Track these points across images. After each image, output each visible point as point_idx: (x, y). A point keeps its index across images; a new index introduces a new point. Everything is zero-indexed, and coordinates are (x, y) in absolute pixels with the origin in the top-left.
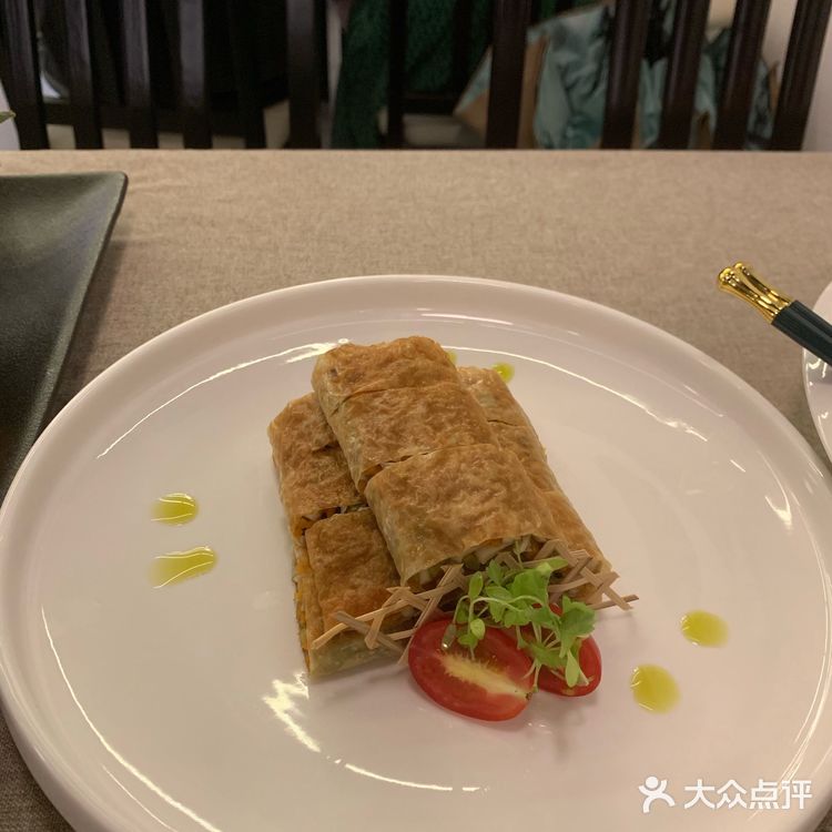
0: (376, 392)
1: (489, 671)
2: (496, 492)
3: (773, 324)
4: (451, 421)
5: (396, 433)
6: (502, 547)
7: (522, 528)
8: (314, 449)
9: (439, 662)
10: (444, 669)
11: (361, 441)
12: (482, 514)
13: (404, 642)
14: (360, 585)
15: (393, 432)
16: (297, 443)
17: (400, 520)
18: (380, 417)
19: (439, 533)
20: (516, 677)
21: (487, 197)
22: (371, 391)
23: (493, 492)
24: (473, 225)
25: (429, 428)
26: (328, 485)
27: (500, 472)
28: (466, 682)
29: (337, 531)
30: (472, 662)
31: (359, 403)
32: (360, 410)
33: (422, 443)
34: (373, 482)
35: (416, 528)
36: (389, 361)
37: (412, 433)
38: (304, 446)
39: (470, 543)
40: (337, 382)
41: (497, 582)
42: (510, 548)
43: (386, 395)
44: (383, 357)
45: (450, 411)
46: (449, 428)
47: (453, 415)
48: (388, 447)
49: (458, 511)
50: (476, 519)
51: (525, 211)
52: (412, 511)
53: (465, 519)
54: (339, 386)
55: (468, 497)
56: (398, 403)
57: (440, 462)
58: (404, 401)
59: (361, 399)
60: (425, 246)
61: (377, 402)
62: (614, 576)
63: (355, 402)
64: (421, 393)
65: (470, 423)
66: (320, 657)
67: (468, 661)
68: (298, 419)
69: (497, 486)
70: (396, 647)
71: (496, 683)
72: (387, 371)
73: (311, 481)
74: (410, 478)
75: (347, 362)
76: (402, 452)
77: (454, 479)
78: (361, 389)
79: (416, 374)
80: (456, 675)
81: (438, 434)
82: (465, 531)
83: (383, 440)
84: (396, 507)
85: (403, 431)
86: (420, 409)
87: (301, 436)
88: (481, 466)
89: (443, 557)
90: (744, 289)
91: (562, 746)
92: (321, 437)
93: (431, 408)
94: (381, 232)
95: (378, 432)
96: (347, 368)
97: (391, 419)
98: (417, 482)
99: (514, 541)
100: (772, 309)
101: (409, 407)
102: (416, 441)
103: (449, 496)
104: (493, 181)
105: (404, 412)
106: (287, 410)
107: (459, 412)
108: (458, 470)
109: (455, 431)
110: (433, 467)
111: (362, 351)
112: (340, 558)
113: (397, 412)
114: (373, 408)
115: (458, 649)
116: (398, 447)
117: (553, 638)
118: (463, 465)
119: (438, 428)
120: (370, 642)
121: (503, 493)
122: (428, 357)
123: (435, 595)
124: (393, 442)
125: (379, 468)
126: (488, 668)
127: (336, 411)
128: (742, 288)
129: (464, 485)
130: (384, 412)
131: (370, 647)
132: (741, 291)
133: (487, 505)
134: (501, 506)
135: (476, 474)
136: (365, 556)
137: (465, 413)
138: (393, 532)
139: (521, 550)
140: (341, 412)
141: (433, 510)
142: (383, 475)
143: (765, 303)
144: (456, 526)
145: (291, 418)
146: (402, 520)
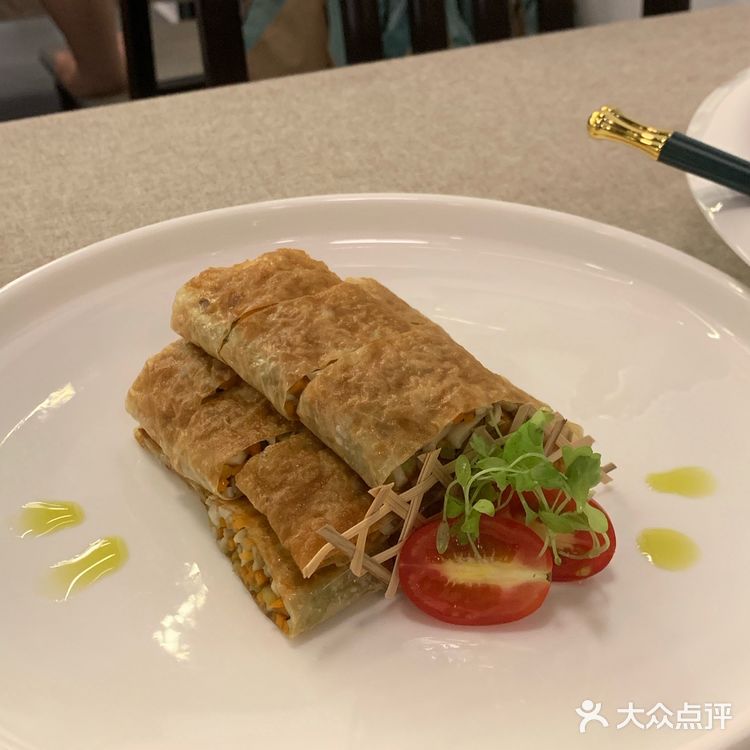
0: (269, 309)
1: (498, 563)
2: (449, 370)
3: (660, 159)
4: (365, 320)
5: (311, 341)
6: (476, 422)
7: (491, 396)
8: (203, 396)
9: (437, 573)
10: (445, 579)
11: (272, 359)
12: (444, 393)
13: (389, 565)
14: (326, 511)
15: (307, 340)
16: (178, 398)
17: (355, 422)
18: (284, 331)
19: (404, 422)
20: (529, 560)
21: (259, 132)
22: (263, 308)
23: (445, 371)
24: (255, 163)
25: (344, 330)
26: (242, 426)
27: (443, 352)
28: (475, 585)
29: (277, 464)
30: (476, 560)
31: (252, 323)
32: (257, 330)
33: (343, 346)
34: (306, 396)
35: (377, 425)
36: (265, 276)
37: (328, 338)
38: (188, 398)
39: (443, 422)
40: (212, 311)
41: (485, 455)
42: (484, 421)
43: (280, 308)
44: (257, 276)
45: (359, 311)
46: (365, 327)
47: (363, 314)
48: (308, 357)
49: (418, 397)
50: (440, 398)
51: (310, 139)
52: (364, 408)
53: (427, 402)
54: (218, 313)
55: (420, 381)
56: (299, 313)
57: (376, 354)
58: (305, 310)
59: (253, 318)
60: (207, 194)
61: (273, 318)
62: (590, 440)
63: (247, 324)
64: (318, 300)
65: (385, 318)
66: (300, 607)
67: (470, 559)
68: (168, 374)
69: (447, 365)
70: (380, 572)
71: (508, 575)
72: (269, 285)
73: (215, 430)
74: (350, 377)
75: (215, 289)
76: (326, 359)
77: (399, 367)
78: (249, 308)
79: (301, 284)
80: (461, 582)
81: (357, 335)
82: (433, 413)
83: (299, 350)
84: (345, 411)
85: (318, 338)
86: (326, 314)
87: (179, 389)
88: (421, 350)
89: (418, 446)
90: (621, 131)
91: (598, 627)
92: (207, 382)
93: (338, 312)
94: (147, 190)
95: (289, 344)
96: (220, 294)
97: (299, 330)
98: (360, 379)
99: (488, 410)
100: (656, 143)
101: (312, 315)
102: (336, 346)
103: (400, 385)
104: (260, 114)
105: (309, 321)
106: (146, 370)
107: (368, 310)
108: (399, 358)
109: (373, 328)
110: (370, 362)
111: (229, 273)
112: (290, 489)
113: (302, 321)
114: (273, 324)
115: (459, 549)
116: (318, 355)
117: (563, 497)
118: (402, 354)
119: (354, 329)
120: (356, 568)
121: (456, 369)
122: (305, 266)
123: (415, 494)
124: (312, 351)
125: (306, 380)
126: (495, 560)
127: (225, 341)
128: (618, 130)
129: (411, 371)
130: (285, 325)
131: (359, 575)
132: (618, 133)
133: (446, 383)
134: (460, 381)
135: (419, 358)
136: (319, 480)
137: (376, 310)
138: (349, 441)
139: (496, 420)
140: (233, 339)
141: (390, 402)
142: (315, 384)
143: (647, 138)
144: (421, 410)
145: (156, 377)
146: (357, 422)
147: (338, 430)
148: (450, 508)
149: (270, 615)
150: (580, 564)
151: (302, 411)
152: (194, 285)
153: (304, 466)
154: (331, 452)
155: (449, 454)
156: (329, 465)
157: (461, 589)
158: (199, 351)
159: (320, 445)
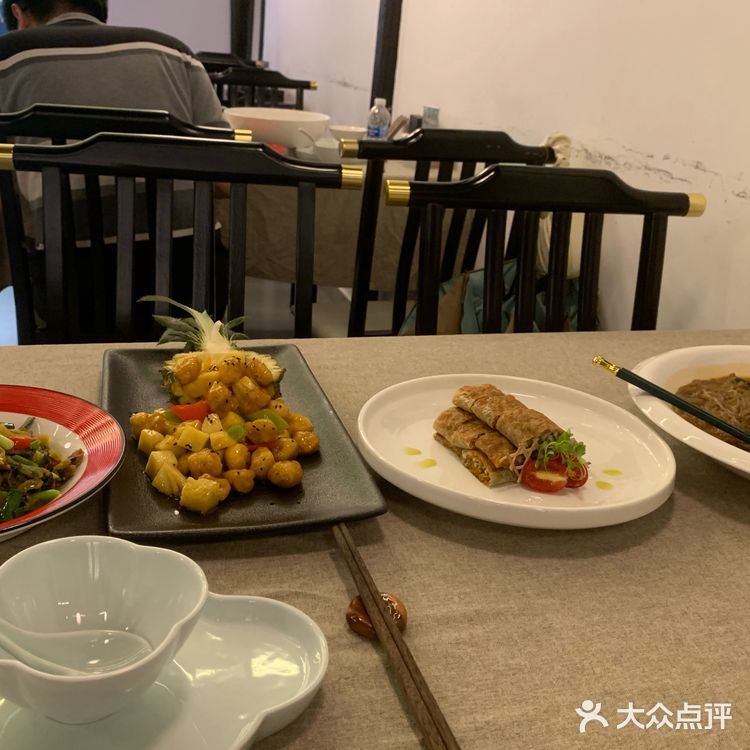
0: (486, 398)
3: (616, 375)
4: (515, 406)
6: (550, 433)
7: (554, 429)
8: (462, 422)
9: (534, 475)
10: (536, 477)
11: (488, 411)
12: (540, 425)
13: (520, 471)
15: (499, 407)
16: (453, 422)
18: (492, 404)
19: (529, 429)
20: (562, 474)
22: (484, 398)
23: (541, 420)
25: (510, 407)
29: (488, 439)
31: (481, 401)
33: (510, 410)
34: (500, 419)
35: (521, 429)
36: (484, 390)
37: (505, 407)
39: (541, 431)
40: (468, 397)
43: (490, 398)
44: (482, 389)
48: (499, 411)
49: (533, 424)
52: (518, 424)
53: (536, 426)
54: (470, 398)
56: (496, 400)
58: (498, 400)
61: (488, 400)
63: (479, 401)
64: (500, 398)
66: (494, 476)
67: (544, 472)
70: (517, 472)
71: (555, 478)
72: (485, 392)
73: (467, 430)
74: (513, 417)
75: (469, 391)
78: (480, 397)
79: (494, 394)
80: (541, 479)
82: (537, 429)
83: (497, 409)
84: (511, 425)
85: (502, 407)
86: (504, 402)
87: (454, 420)
89: (533, 437)
91: (581, 498)
92: (464, 418)
93: (507, 401)
95: (493, 407)
97: (497, 404)
100: (615, 370)
102: (508, 409)
103: (528, 420)
105: (499, 402)
110: (518, 414)
111: (473, 387)
112: (493, 445)
114: (488, 402)
115: (541, 469)
116: (503, 411)
118: (527, 415)
120: (511, 468)
123: (531, 450)
124: (501, 410)
125: (499, 416)
127: (472, 406)
130: (492, 402)
131: (511, 471)
133: (541, 422)
134: (545, 423)
135: (533, 416)
136: (501, 444)
138: (512, 434)
139: (556, 435)
140: (475, 405)
141: (525, 424)
142: (503, 417)
143: (612, 368)
144: (534, 427)
145: (445, 416)
146: (515, 428)
147: (509, 430)
148: (540, 455)
149: (483, 482)
150: (577, 482)
151: (498, 425)
152: (462, 389)
153: (497, 440)
154: (506, 438)
155: (540, 442)
156: (504, 441)
157: (541, 481)
158: (460, 409)
159: (502, 435)
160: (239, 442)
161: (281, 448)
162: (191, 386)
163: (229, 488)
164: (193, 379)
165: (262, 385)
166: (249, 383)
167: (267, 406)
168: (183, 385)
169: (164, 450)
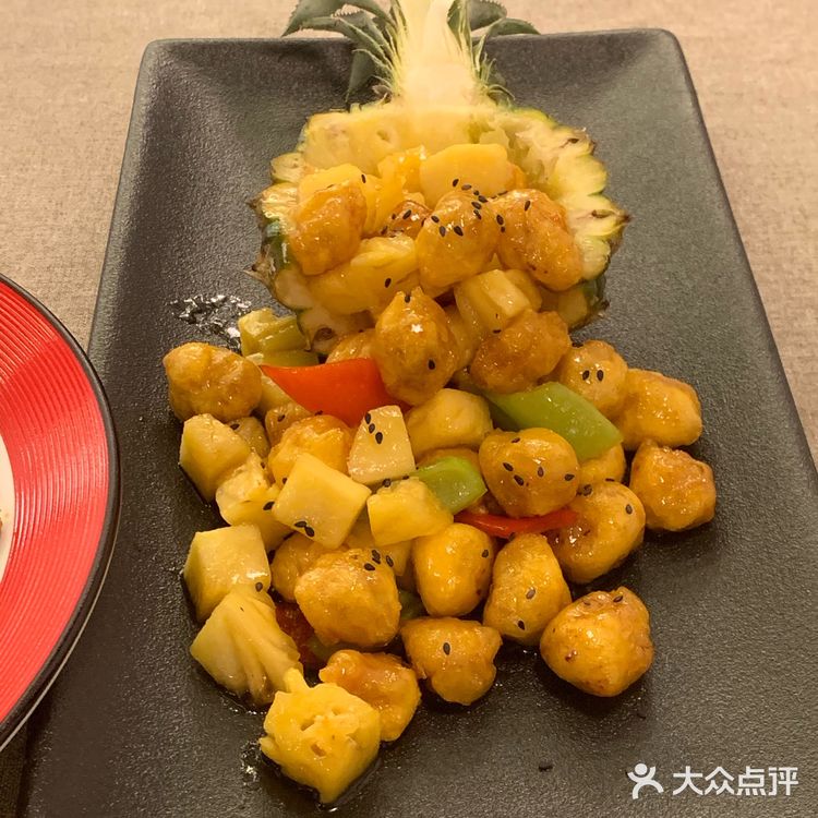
160: (462, 517)
161: (589, 532)
162: (333, 283)
163: (413, 696)
164: (338, 263)
165: (547, 295)
166: (504, 293)
167: (558, 373)
168: (309, 280)
169: (239, 522)
